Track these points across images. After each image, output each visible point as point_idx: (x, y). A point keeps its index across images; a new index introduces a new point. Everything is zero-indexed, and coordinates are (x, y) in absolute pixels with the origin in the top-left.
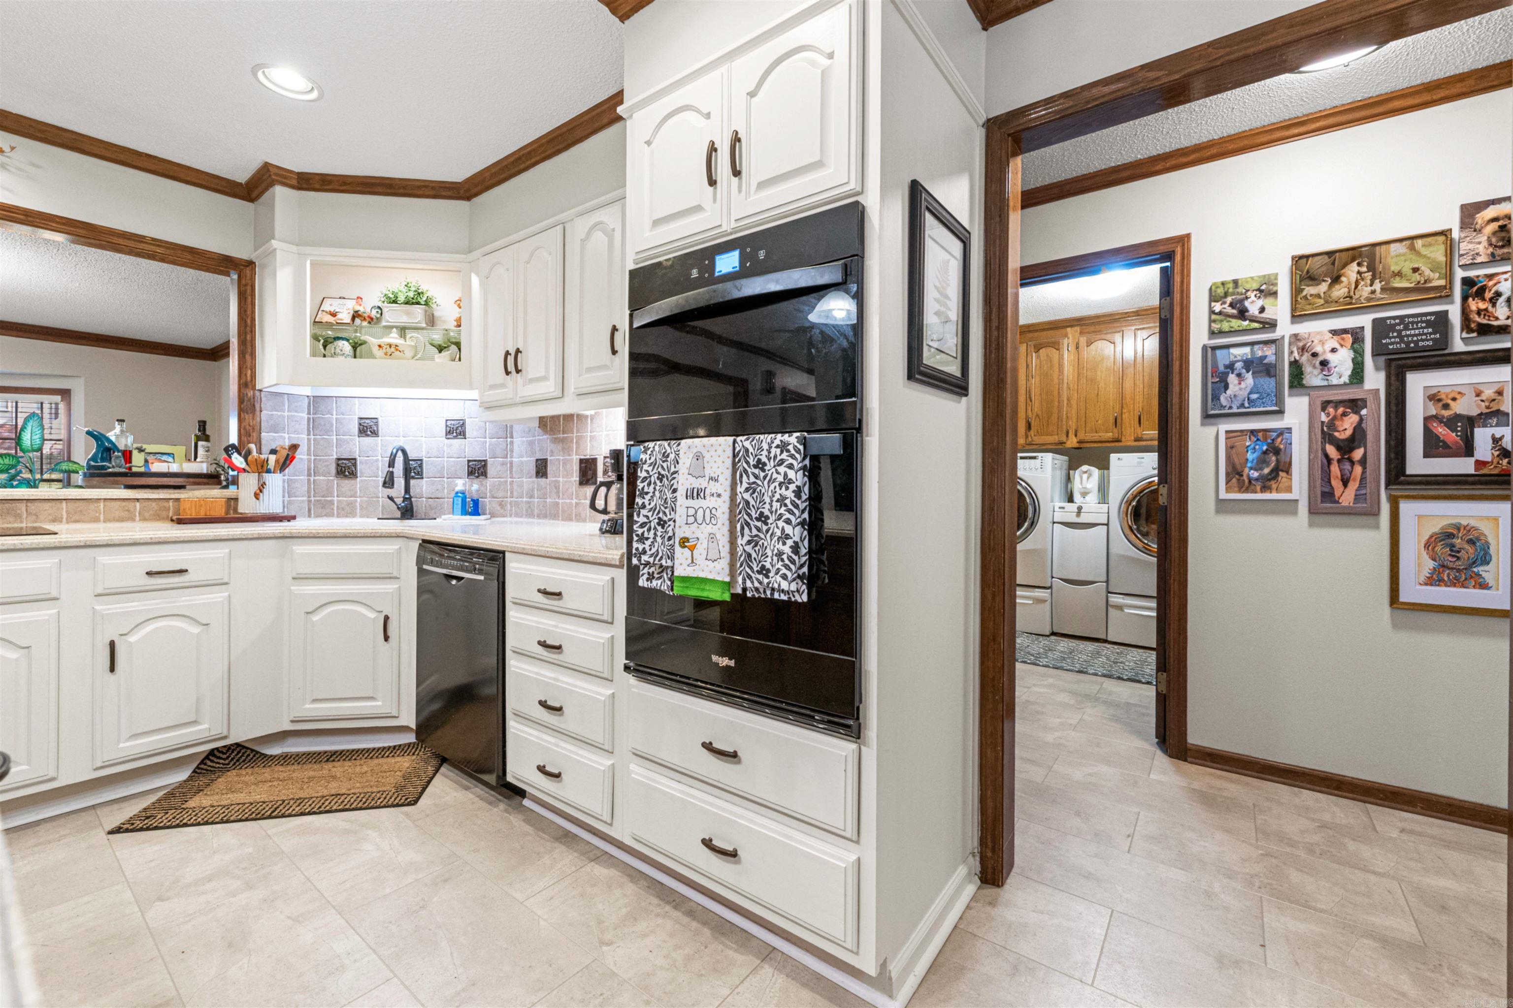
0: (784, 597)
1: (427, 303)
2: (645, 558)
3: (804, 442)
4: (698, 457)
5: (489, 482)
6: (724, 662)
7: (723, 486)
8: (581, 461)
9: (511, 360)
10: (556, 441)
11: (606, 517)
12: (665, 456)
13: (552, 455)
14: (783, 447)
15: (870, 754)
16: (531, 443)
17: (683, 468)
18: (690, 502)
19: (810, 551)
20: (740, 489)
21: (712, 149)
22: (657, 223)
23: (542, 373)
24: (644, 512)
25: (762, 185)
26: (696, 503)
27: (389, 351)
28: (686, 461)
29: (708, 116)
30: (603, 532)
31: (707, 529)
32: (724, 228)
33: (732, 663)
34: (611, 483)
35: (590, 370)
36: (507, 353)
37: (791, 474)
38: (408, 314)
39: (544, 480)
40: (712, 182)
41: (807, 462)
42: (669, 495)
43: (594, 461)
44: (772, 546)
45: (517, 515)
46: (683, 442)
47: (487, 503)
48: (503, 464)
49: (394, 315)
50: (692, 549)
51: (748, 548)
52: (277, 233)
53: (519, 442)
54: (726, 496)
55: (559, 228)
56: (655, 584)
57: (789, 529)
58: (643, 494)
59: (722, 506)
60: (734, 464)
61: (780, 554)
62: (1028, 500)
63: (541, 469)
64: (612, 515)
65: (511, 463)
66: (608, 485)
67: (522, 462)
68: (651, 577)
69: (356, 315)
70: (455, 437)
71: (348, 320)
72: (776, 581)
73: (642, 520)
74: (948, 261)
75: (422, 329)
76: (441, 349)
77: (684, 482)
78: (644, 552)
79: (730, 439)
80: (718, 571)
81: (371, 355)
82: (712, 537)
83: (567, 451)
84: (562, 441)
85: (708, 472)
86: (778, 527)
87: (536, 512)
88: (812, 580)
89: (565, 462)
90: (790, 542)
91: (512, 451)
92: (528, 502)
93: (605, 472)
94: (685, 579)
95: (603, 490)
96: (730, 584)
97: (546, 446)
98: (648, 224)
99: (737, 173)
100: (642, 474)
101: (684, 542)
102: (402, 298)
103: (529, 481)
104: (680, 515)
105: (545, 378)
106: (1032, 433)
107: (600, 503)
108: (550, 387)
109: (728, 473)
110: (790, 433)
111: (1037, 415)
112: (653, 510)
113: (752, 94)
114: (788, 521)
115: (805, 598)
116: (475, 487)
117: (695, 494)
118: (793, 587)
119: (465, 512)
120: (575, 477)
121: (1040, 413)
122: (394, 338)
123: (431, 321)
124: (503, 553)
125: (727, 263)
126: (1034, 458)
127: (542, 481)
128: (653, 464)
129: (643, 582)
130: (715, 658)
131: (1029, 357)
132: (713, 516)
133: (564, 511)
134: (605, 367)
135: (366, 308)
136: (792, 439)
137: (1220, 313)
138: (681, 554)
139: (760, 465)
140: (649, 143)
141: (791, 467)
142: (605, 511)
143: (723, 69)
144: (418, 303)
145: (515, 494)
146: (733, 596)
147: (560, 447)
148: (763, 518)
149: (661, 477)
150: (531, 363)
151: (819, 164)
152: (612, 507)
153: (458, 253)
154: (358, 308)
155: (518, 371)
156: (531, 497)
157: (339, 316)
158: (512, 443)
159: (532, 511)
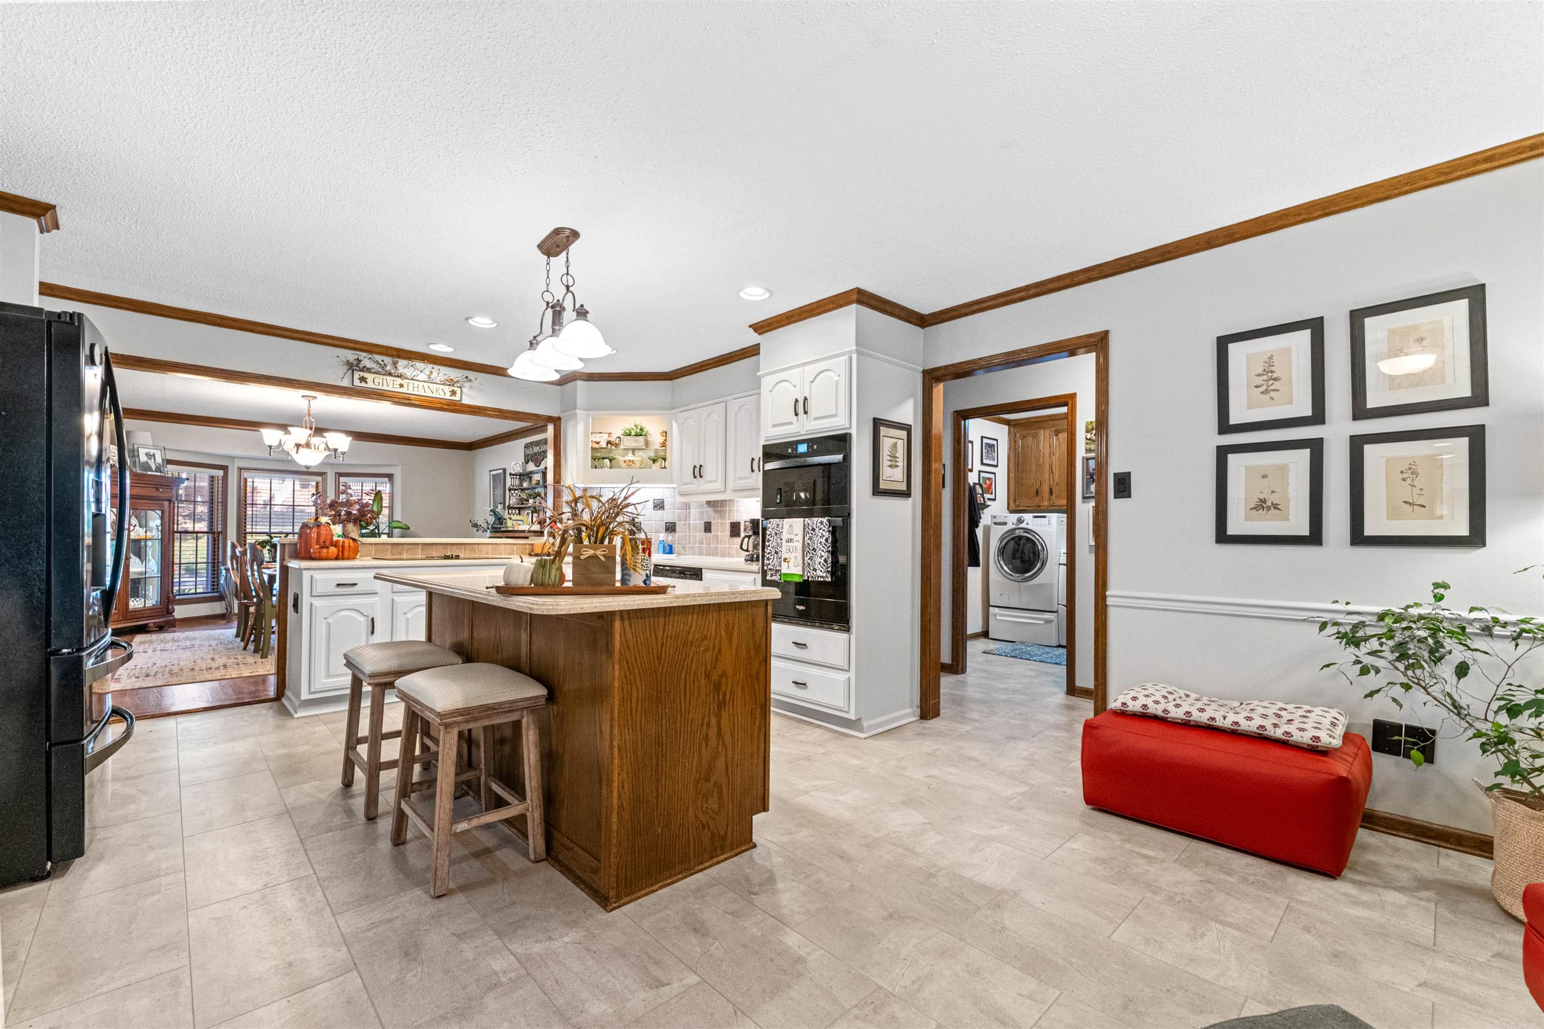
0: (822, 579)
1: (645, 435)
2: (769, 567)
3: (829, 521)
4: (791, 526)
5: (677, 535)
6: (801, 608)
7: (800, 538)
8: (731, 523)
9: (697, 470)
10: (716, 512)
11: (748, 553)
12: (778, 525)
13: (714, 519)
14: (822, 523)
15: (853, 638)
16: (701, 513)
17: (785, 530)
18: (788, 544)
19: (832, 562)
20: (806, 539)
21: (797, 401)
22: (774, 426)
23: (714, 478)
24: (769, 548)
25: (816, 419)
26: (790, 544)
27: (630, 464)
28: (786, 527)
29: (795, 386)
30: (746, 560)
31: (794, 554)
32: (802, 433)
33: (804, 608)
34: (751, 536)
35: (739, 479)
36: (695, 467)
37: (824, 533)
38: (636, 441)
39: (709, 534)
40: (796, 414)
41: (831, 529)
42: (779, 541)
43: (739, 523)
44: (818, 560)
45: (693, 554)
46: (785, 520)
47: (676, 547)
48: (685, 525)
49: (628, 442)
50: (788, 562)
51: (809, 561)
52: (578, 405)
53: (694, 512)
54: (801, 541)
55: (723, 404)
56: (774, 578)
57: (823, 554)
58: (769, 541)
59: (799, 545)
60: (804, 529)
61: (820, 563)
62: (1040, 548)
63: (708, 527)
64: (751, 553)
65: (689, 524)
66: (749, 537)
67: (696, 524)
68: (772, 575)
69: (609, 442)
70: (659, 509)
71: (605, 446)
72: (819, 573)
73: (768, 551)
74: (896, 443)
75: (643, 449)
76: (654, 461)
77: (785, 536)
78: (769, 564)
79: (803, 519)
80: (798, 570)
81: (620, 467)
82: (796, 557)
83: (723, 517)
84: (720, 511)
85: (794, 532)
86: (819, 553)
87: (704, 552)
88: (833, 573)
89: (722, 524)
90: (823, 558)
91: (689, 517)
92: (699, 547)
93: (745, 530)
94: (785, 574)
95: (746, 539)
96: (802, 576)
97: (710, 515)
98: (770, 426)
99: (806, 413)
100: (768, 533)
101: (785, 560)
102: (633, 433)
103: (701, 534)
104: (784, 549)
105: (715, 481)
106: (1053, 497)
107: (745, 547)
108: (719, 486)
109: (802, 533)
110: (824, 517)
111: (1057, 484)
112: (773, 547)
113: (812, 382)
114: (823, 551)
115: (830, 580)
116: (670, 538)
117: (790, 541)
118: (824, 575)
119: (665, 552)
120: (728, 533)
121: (1059, 482)
122: (630, 457)
123: (647, 443)
124: (701, 569)
125: (802, 448)
126: (1044, 517)
127: (708, 534)
128: (773, 529)
129: (768, 578)
130: (797, 607)
131: (1051, 440)
132: (796, 549)
133: (721, 552)
134: (748, 478)
135: (613, 439)
136: (825, 520)
137: (1090, 439)
138: (784, 564)
139: (813, 530)
140: (771, 391)
141: (824, 530)
142: (747, 550)
143: (801, 369)
144: (641, 435)
145: (692, 542)
146: (804, 580)
147: (719, 515)
148: (814, 550)
149: (776, 534)
150: (708, 472)
151: (835, 416)
152: (751, 549)
153: (664, 410)
154: (610, 439)
155: (701, 477)
156: (702, 543)
157: (601, 444)
158: (689, 512)
159: (702, 552)
